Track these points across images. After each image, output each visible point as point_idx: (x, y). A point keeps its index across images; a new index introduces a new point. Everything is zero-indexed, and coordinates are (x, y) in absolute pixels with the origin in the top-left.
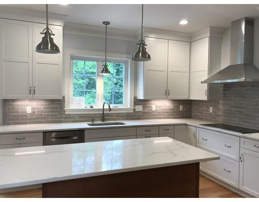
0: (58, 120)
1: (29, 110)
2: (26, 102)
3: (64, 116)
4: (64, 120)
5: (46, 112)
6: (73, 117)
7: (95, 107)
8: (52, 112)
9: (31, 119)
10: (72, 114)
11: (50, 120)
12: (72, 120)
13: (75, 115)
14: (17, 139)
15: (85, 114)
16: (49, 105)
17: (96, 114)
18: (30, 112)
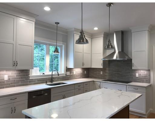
0: (25, 83)
1: (6, 78)
2: (5, 72)
3: (29, 81)
4: (29, 83)
5: (17, 78)
6: (34, 81)
7: (46, 74)
8: (21, 78)
9: (7, 84)
10: (34, 79)
11: (20, 84)
12: (33, 83)
13: (36, 79)
14: (11, 100)
15: (41, 79)
16: (20, 74)
17: (47, 78)
18: (7, 79)
